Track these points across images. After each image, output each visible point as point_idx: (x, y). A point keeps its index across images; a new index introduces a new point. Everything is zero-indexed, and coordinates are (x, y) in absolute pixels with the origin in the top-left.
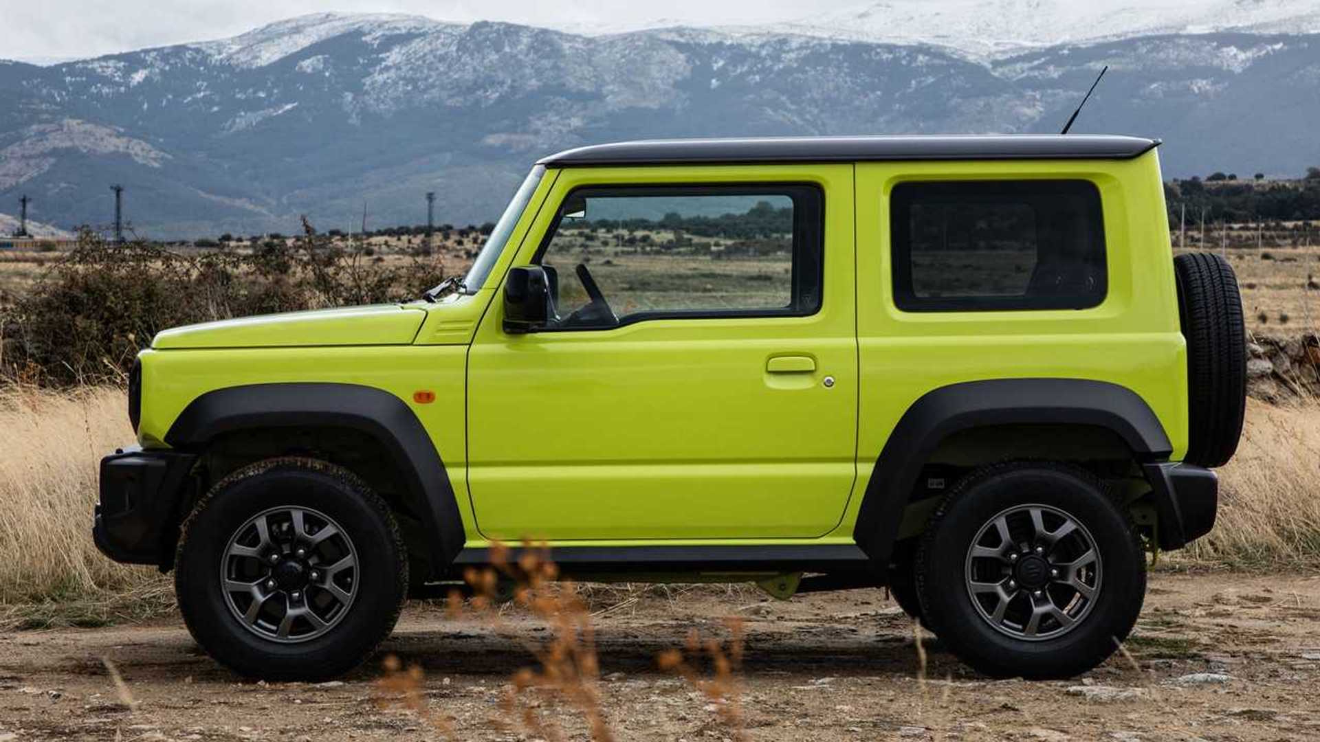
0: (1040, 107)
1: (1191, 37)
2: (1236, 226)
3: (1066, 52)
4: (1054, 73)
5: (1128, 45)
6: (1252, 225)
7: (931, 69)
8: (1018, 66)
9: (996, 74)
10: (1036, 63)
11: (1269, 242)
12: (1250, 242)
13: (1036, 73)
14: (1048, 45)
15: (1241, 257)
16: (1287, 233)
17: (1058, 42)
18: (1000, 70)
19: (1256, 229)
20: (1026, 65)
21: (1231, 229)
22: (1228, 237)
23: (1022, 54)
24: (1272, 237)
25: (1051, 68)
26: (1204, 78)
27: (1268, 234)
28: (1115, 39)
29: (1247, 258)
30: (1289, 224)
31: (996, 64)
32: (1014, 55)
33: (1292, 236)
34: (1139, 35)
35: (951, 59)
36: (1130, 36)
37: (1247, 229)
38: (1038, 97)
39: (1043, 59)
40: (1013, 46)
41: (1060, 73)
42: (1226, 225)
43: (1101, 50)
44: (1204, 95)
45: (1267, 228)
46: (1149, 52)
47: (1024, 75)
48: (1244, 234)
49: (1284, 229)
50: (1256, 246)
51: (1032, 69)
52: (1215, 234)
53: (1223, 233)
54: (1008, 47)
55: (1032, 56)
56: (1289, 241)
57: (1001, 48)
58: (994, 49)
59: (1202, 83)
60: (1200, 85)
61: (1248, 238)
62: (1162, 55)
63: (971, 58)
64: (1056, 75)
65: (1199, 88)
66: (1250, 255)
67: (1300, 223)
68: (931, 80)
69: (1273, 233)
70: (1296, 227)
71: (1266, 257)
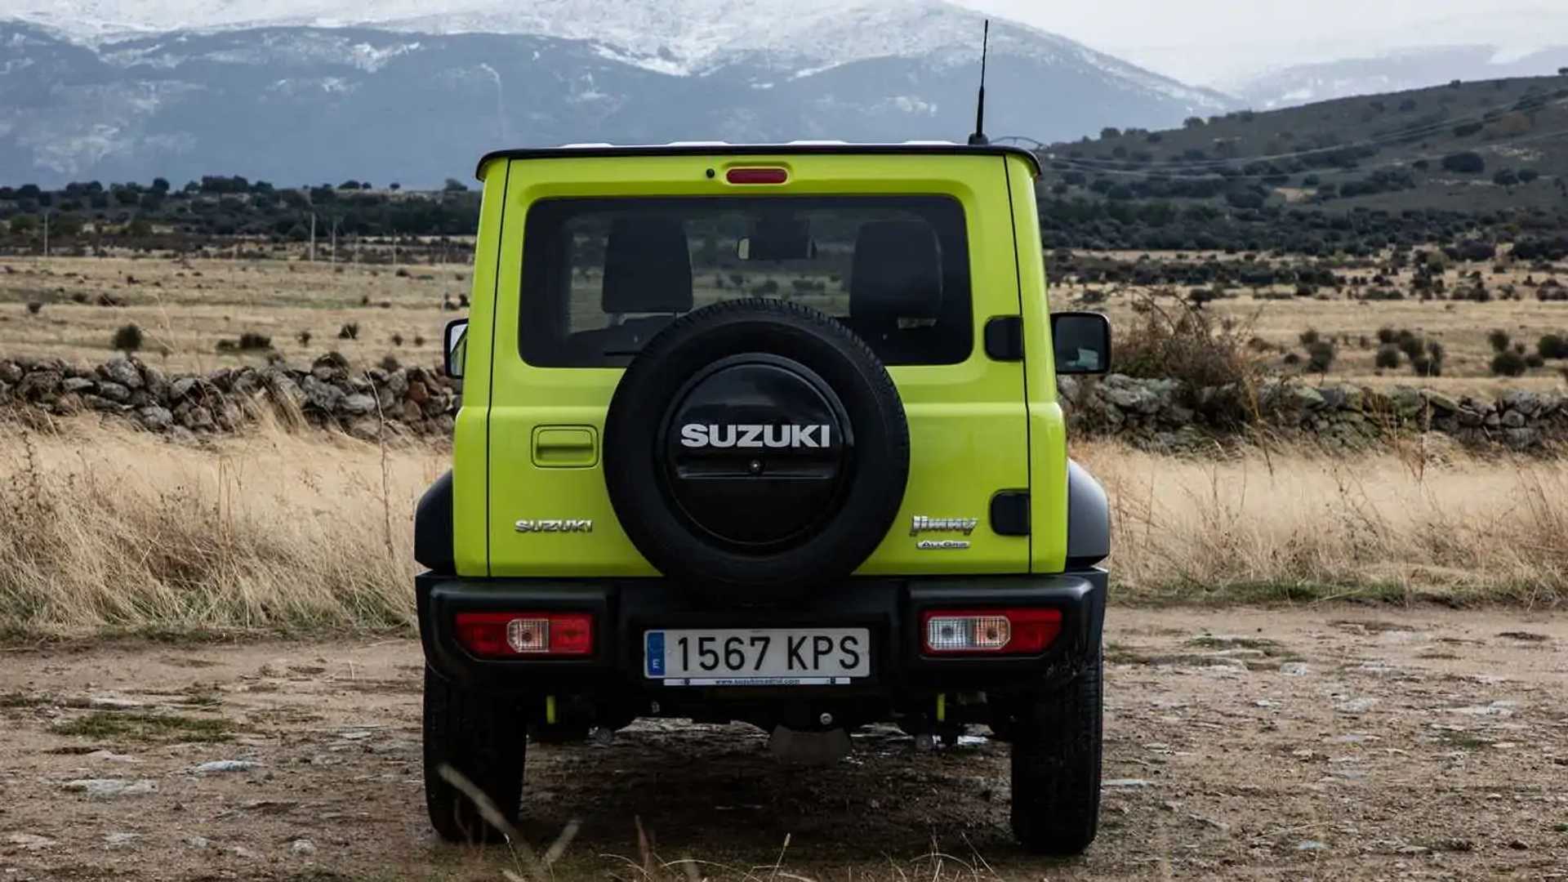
0: (155, 100)
1: (322, 31)
2: (371, 239)
3: (183, 39)
4: (170, 61)
5: (252, 36)
6: (387, 239)
7: (29, 51)
8: (131, 52)
9: (104, 59)
10: (150, 50)
11: (406, 258)
12: (386, 257)
13: (150, 61)
14: (164, 30)
15: (375, 274)
16: (424, 249)
17: (175, 28)
18: (109, 55)
19: (391, 243)
20: (139, 52)
21: (364, 242)
22: (361, 251)
23: (135, 38)
24: (409, 253)
25: (167, 56)
26: (338, 77)
27: (404, 249)
28: (238, 29)
29: (382, 274)
30: (427, 239)
31: (105, 48)
32: (126, 39)
33: (428, 252)
34: (266, 25)
35: (54, 40)
36: (255, 26)
37: (381, 242)
38: (153, 88)
39: (158, 46)
40: (123, 30)
41: (177, 62)
42: (359, 238)
43: (223, 40)
44: (335, 95)
45: (403, 242)
46: (276, 44)
47: (136, 63)
48: (380, 248)
49: (421, 244)
50: (390, 262)
51: (145, 56)
52: (348, 247)
53: (357, 246)
54: (117, 31)
55: (146, 41)
56: (426, 257)
57: (110, 31)
58: (102, 31)
59: (334, 81)
60: (332, 83)
61: (383, 254)
62: (290, 49)
63: (75, 41)
64: (172, 65)
65: (331, 87)
66: (385, 271)
67: (438, 238)
68: (29, 62)
69: (410, 248)
70: (433, 243)
71: (402, 273)
